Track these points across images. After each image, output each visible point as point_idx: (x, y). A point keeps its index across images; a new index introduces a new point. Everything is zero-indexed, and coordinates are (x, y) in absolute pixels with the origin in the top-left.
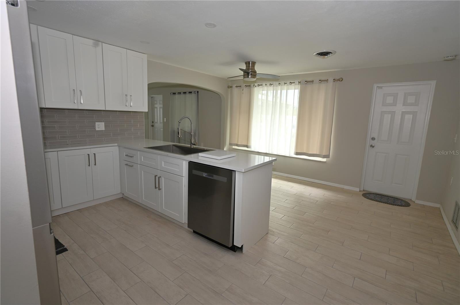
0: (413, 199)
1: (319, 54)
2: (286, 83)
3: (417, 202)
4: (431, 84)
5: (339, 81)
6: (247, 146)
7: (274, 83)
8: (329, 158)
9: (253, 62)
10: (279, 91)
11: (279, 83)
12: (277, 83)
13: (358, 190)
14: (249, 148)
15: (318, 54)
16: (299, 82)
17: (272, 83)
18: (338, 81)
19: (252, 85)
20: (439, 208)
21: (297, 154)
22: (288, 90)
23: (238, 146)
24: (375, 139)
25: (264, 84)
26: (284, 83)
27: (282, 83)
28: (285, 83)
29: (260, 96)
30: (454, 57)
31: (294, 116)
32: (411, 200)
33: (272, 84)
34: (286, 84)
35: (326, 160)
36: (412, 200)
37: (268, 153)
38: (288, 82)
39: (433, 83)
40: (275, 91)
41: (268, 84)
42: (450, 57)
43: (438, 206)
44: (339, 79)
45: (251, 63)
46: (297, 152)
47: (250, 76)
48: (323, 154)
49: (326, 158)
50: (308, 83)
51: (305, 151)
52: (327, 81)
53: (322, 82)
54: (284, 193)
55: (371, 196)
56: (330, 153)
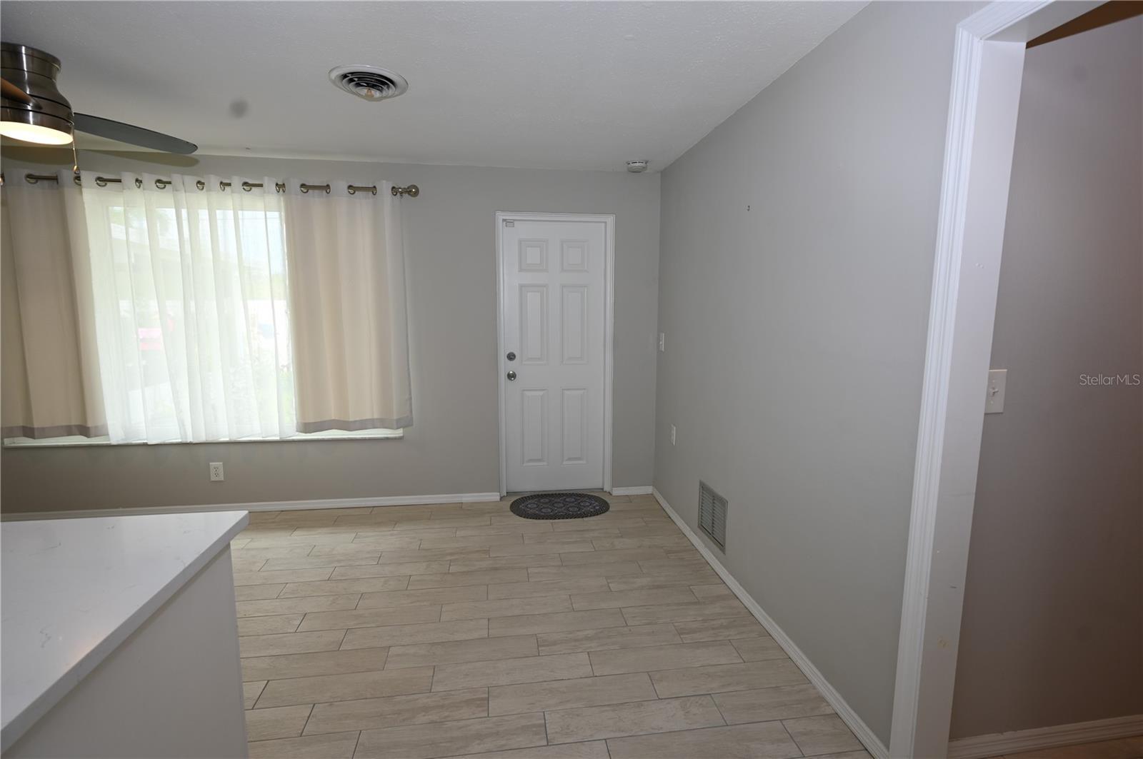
0: (607, 488)
1: (351, 80)
2: (229, 185)
3: (618, 492)
4: (606, 223)
5: (409, 194)
6: (84, 430)
7: (176, 178)
8: (412, 425)
9: (36, 54)
10: (204, 214)
11: (199, 182)
12: (191, 180)
13: (494, 497)
14: (96, 436)
15: (345, 76)
16: (277, 185)
17: (164, 179)
18: (406, 196)
19: (67, 175)
20: (652, 494)
21: (306, 428)
22: (240, 212)
23: (33, 437)
24: (514, 356)
25: (128, 178)
26: (221, 183)
27: (214, 181)
28: (224, 185)
29: (118, 231)
30: (643, 165)
31: (275, 302)
32: (603, 489)
33: (170, 183)
34: (227, 188)
35: (403, 433)
36: (605, 490)
37: (190, 439)
38: (237, 182)
39: (610, 220)
40: (184, 212)
41: (148, 179)
42: (637, 164)
43: (649, 490)
44: (408, 188)
45: (24, 56)
46: (307, 421)
47: (28, 115)
48: (395, 417)
49: (404, 427)
50: (310, 191)
51: (333, 414)
52: (373, 190)
53: (357, 192)
54: (288, 585)
55: (529, 506)
56: (411, 412)
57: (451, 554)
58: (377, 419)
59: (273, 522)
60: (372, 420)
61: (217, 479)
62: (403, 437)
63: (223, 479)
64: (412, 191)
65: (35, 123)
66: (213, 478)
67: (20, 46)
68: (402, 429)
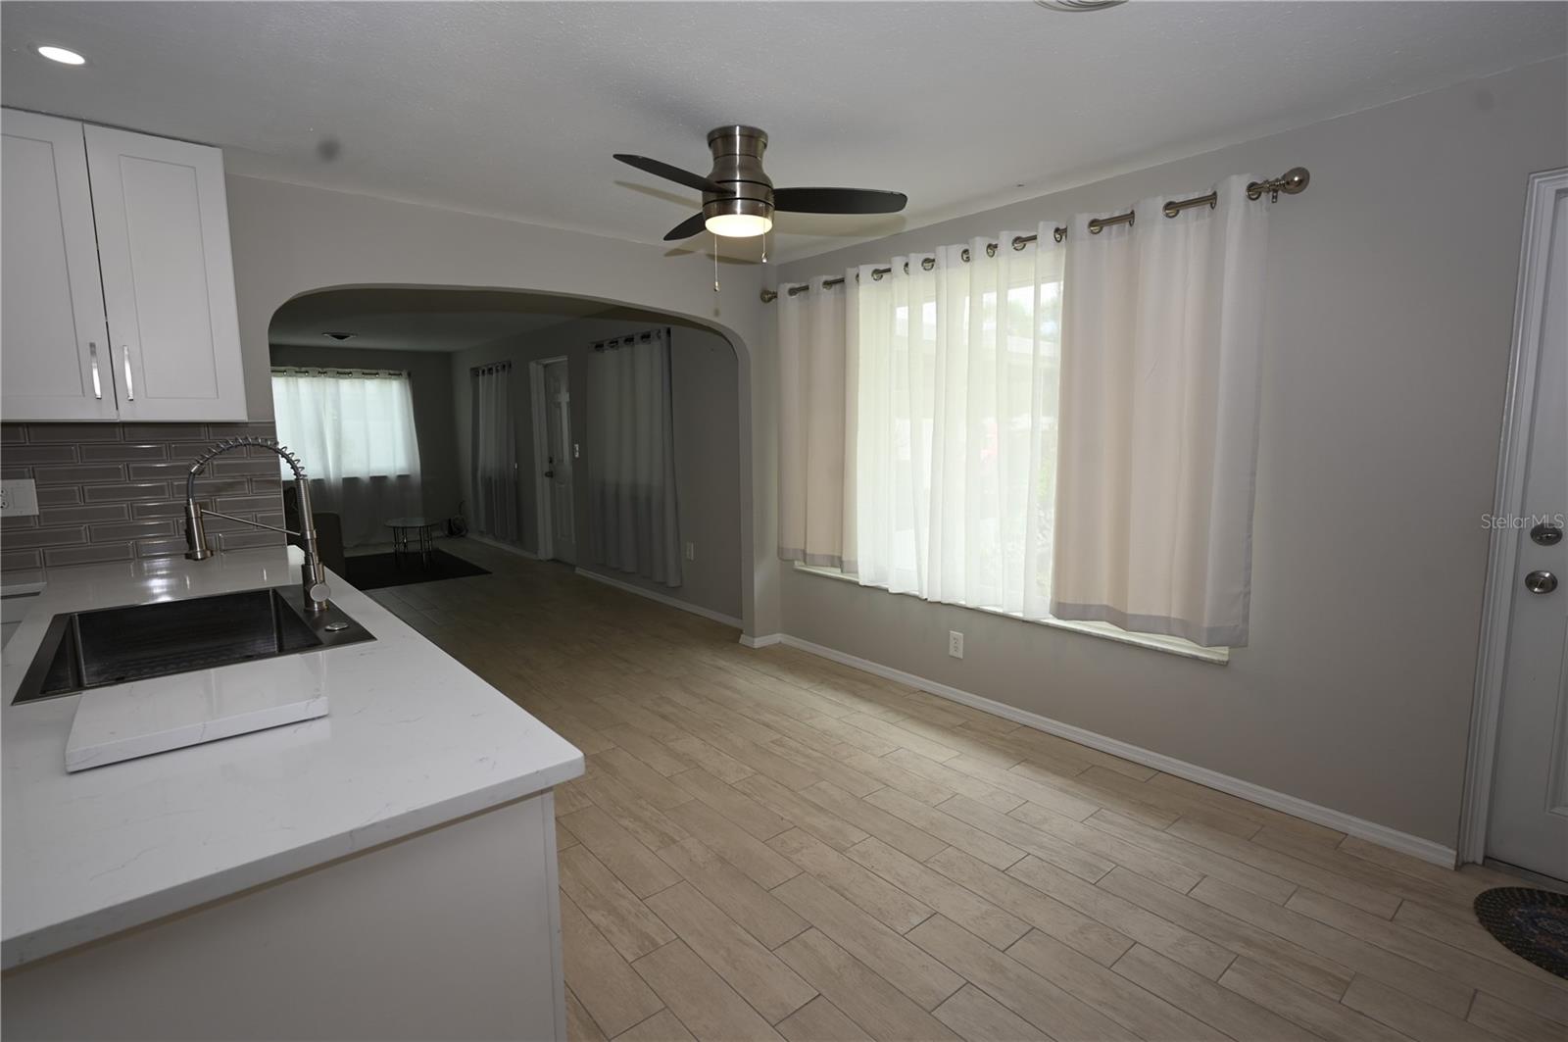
2: (997, 246)
5: (1288, 190)
6: (841, 564)
7: (940, 252)
8: (1246, 645)
9: (748, 134)
11: (965, 251)
12: (956, 252)
16: (1057, 230)
17: (931, 257)
18: (1282, 193)
19: (850, 275)
21: (1063, 609)
23: (806, 563)
24: (1558, 533)
25: (897, 264)
26: (990, 247)
27: (979, 245)
33: (937, 260)
34: (995, 252)
35: (1230, 655)
37: (925, 594)
38: (1004, 240)
41: (916, 259)
44: (1284, 177)
45: (738, 138)
46: (1062, 601)
47: (736, 204)
48: (1206, 624)
49: (1231, 646)
50: (1105, 229)
51: (1103, 596)
52: (1211, 200)
53: (1181, 212)
54: (949, 849)
55: (1544, 923)
56: (1246, 618)
57: (1248, 942)
58: (1174, 619)
59: (1002, 739)
60: (1168, 619)
61: (955, 654)
62: (1227, 662)
63: (961, 657)
64: (1294, 183)
65: (742, 213)
66: (952, 652)
67: (734, 127)
68: (1227, 648)
